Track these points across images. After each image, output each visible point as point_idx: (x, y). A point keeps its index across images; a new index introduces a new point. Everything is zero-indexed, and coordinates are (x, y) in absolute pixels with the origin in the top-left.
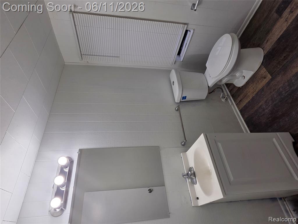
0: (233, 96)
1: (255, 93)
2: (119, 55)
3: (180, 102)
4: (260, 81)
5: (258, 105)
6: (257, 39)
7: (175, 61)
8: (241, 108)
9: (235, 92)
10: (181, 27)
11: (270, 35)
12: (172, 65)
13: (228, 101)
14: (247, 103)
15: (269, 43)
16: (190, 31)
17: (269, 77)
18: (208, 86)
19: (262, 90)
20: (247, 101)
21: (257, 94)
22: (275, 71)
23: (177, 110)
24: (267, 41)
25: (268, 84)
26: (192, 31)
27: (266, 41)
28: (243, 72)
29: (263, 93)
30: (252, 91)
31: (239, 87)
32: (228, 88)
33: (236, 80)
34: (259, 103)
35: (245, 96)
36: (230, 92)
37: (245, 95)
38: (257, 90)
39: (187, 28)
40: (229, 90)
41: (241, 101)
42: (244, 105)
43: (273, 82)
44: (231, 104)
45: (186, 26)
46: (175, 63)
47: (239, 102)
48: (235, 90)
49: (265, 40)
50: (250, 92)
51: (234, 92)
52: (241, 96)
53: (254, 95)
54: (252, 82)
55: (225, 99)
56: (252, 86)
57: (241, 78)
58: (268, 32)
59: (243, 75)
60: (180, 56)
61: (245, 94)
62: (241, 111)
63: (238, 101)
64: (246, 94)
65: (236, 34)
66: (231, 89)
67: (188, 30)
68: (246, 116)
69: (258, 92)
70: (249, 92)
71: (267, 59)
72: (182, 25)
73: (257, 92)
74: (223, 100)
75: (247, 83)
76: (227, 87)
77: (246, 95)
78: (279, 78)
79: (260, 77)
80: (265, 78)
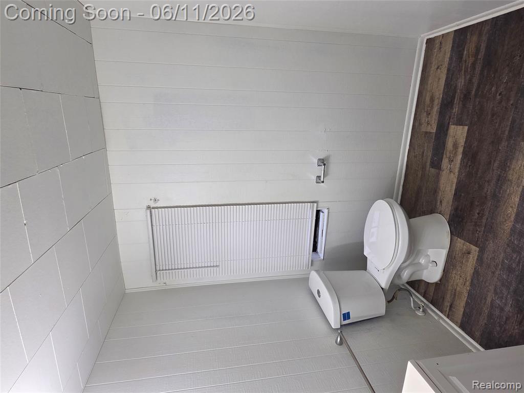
0: (432, 303)
1: (468, 283)
2: (218, 263)
3: (341, 326)
4: (464, 262)
5: (485, 303)
6: (424, 204)
7: (312, 261)
8: (459, 322)
9: (434, 293)
10: (309, 207)
11: (440, 195)
12: (308, 268)
13: (428, 312)
14: (466, 306)
15: (444, 204)
16: (323, 212)
17: (475, 249)
18: (382, 289)
19: (476, 273)
20: (463, 304)
21: (472, 284)
22: (478, 238)
23: (341, 344)
24: (441, 202)
25: (480, 259)
26: (326, 211)
27: (439, 203)
28: (428, 255)
29: (481, 279)
30: (461, 281)
31: (436, 283)
32: (418, 292)
33: (425, 272)
34: (485, 299)
35: (455, 295)
36: (424, 297)
37: (453, 293)
38: (469, 278)
39: (317, 208)
40: (421, 295)
41: (451, 306)
42: (462, 313)
43: (486, 255)
44: (436, 318)
45: (315, 204)
46: (312, 265)
47: (450, 309)
48: (432, 290)
49: (436, 203)
50: (459, 284)
51: (432, 294)
52: (448, 298)
53: (468, 288)
54: (452, 267)
55: (421, 310)
56: (455, 274)
57: (430, 265)
58: (435, 191)
59: (432, 259)
60: (317, 252)
61: (452, 291)
62: (462, 327)
63: (448, 308)
64: (454, 291)
65: (393, 199)
66: (423, 291)
67: (319, 210)
68: (478, 334)
69: (472, 280)
70: (457, 285)
71: (456, 225)
72: (309, 204)
73: (470, 280)
74: (420, 313)
75: (446, 271)
76: (415, 290)
77: (455, 293)
78: (491, 246)
79: (460, 254)
80: (469, 253)
